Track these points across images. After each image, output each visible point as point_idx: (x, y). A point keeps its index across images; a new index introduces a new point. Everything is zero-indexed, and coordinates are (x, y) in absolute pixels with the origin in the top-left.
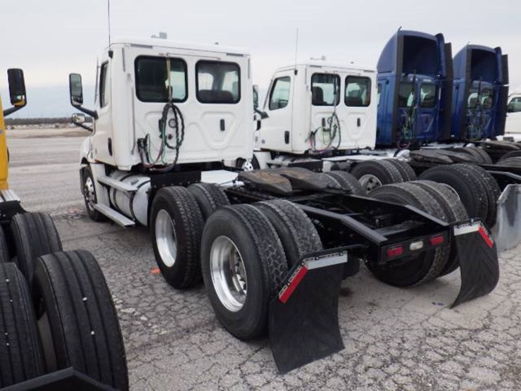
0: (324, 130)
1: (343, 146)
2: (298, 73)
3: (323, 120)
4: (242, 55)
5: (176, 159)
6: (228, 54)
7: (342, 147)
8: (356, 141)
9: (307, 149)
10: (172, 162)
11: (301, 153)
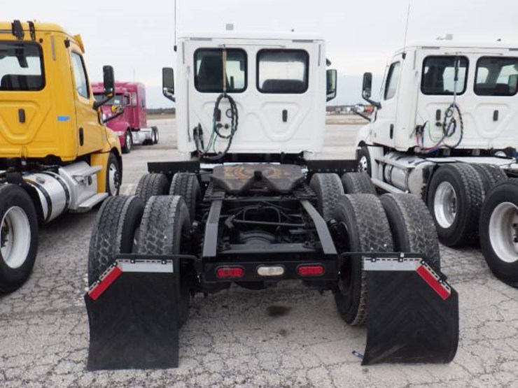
0: (438, 124)
1: (465, 144)
2: (407, 56)
3: (438, 112)
4: (311, 41)
5: (228, 149)
6: (294, 41)
7: (462, 146)
8: (491, 139)
9: (411, 146)
10: (223, 151)
11: (403, 150)
